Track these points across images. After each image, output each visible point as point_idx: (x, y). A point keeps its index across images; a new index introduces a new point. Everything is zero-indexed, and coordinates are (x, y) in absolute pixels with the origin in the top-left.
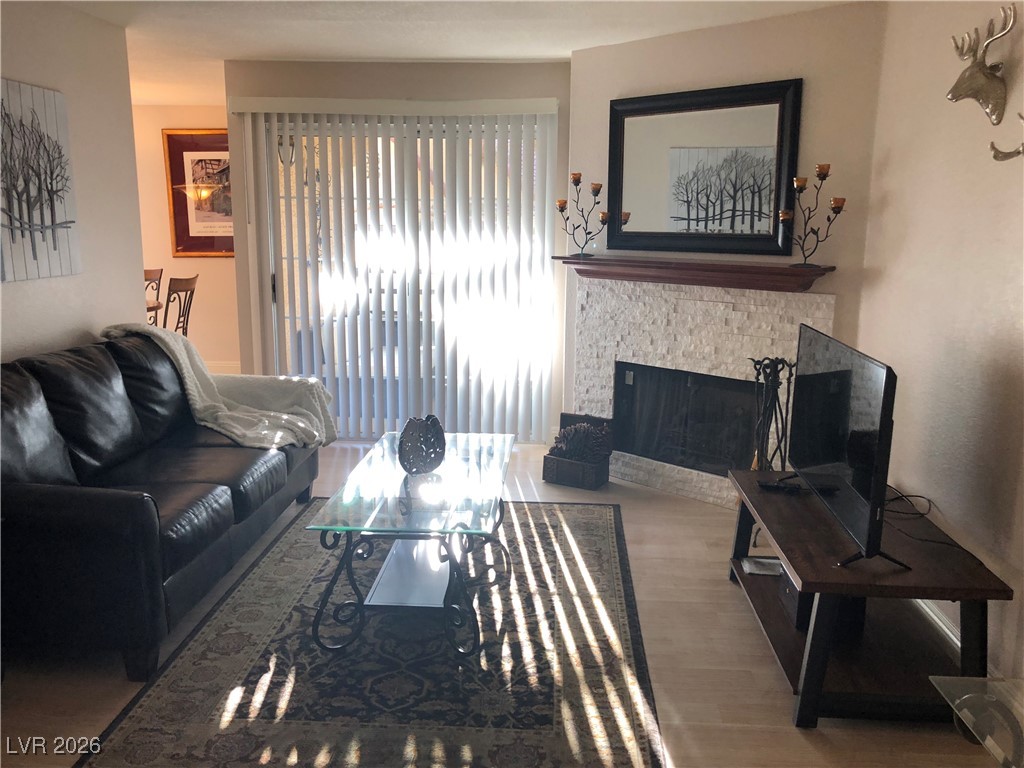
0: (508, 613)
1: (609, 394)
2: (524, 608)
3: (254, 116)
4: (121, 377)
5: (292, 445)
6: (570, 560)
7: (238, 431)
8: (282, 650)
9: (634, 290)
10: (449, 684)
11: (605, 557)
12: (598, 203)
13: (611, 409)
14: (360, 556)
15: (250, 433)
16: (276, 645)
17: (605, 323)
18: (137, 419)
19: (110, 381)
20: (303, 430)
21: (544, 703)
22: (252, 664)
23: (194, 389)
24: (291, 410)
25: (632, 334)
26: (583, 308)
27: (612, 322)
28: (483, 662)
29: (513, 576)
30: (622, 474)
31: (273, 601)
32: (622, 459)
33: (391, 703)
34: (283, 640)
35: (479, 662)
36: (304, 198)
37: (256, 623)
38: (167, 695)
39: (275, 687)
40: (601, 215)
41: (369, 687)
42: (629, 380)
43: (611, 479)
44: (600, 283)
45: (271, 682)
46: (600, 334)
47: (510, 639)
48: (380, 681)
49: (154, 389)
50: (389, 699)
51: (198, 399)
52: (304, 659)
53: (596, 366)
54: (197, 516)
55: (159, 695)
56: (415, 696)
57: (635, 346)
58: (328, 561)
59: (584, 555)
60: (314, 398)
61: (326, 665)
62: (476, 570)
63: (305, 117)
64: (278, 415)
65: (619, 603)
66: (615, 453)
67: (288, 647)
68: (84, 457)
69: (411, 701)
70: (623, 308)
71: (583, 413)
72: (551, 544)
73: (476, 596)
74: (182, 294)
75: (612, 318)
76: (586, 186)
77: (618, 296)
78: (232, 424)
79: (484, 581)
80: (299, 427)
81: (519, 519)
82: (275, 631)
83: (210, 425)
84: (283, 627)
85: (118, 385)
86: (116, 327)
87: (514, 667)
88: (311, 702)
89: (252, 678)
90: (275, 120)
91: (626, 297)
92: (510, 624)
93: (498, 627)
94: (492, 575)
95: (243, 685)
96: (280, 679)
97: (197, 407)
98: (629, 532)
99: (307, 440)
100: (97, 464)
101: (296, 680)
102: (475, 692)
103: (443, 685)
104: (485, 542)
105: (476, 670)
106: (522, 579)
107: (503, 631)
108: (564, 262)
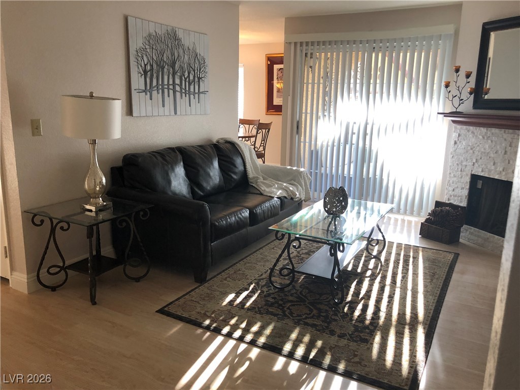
0: (369, 292)
1: (465, 192)
2: (378, 291)
3: (296, 43)
4: (217, 159)
5: (285, 197)
6: (415, 274)
7: (263, 188)
8: (257, 284)
9: (486, 133)
10: (325, 314)
11: (437, 276)
12: (469, 82)
13: (466, 201)
14: (294, 247)
15: (267, 190)
16: (256, 281)
17: (467, 152)
18: (222, 178)
19: (212, 160)
20: (292, 191)
21: (368, 334)
22: (243, 286)
23: (250, 168)
24: (291, 182)
25: (482, 158)
26: (455, 143)
27: (472, 151)
28: (346, 309)
29: (380, 275)
30: (468, 239)
31: (262, 264)
32: (469, 230)
33: (294, 315)
34: (260, 280)
35: (344, 308)
36: (314, 83)
37: (252, 271)
38: (206, 290)
39: (248, 297)
40: (469, 89)
41: (287, 306)
42: (479, 186)
43: (461, 240)
44: (466, 129)
45: (247, 295)
46: (464, 158)
47: (364, 302)
48: (294, 305)
49: (232, 166)
50: (294, 314)
51: (251, 174)
52: (265, 289)
53: (460, 176)
54: (230, 218)
55: (204, 289)
56: (306, 315)
57: (484, 165)
58: (293, 252)
59: (425, 273)
60: (301, 178)
61: (273, 294)
62: (362, 269)
63: (318, 43)
64: (282, 183)
65: (433, 300)
66: (465, 226)
67: (260, 283)
68: (196, 190)
69: (304, 317)
70: (479, 144)
71: (449, 202)
72: (408, 265)
73: (356, 280)
74: (264, 131)
75: (472, 149)
76: (462, 73)
77: (476, 136)
78: (262, 185)
79: (364, 275)
80: (290, 190)
81: (397, 251)
82: (258, 276)
83: (254, 185)
84: (262, 275)
85: (216, 164)
86: (222, 139)
87: (360, 315)
88: (260, 306)
89: (240, 292)
90: (304, 45)
91: (481, 137)
92: (368, 295)
93: (361, 296)
94: (369, 273)
95: (235, 293)
96: (251, 294)
97: (250, 177)
98: (458, 267)
99: (293, 197)
100: (202, 194)
101: (258, 296)
102: (335, 320)
103: (322, 314)
104: (373, 258)
105: (341, 311)
106: (384, 278)
107: (362, 298)
108: (445, 116)
